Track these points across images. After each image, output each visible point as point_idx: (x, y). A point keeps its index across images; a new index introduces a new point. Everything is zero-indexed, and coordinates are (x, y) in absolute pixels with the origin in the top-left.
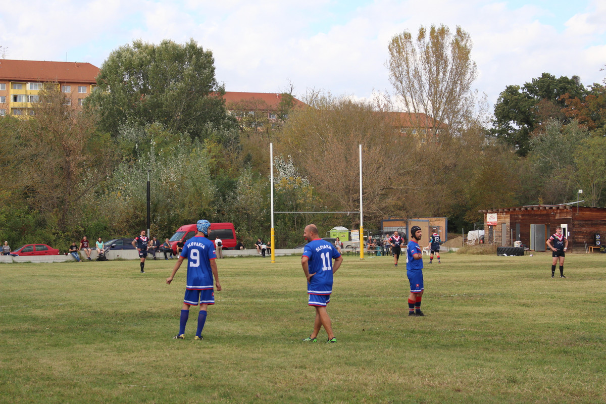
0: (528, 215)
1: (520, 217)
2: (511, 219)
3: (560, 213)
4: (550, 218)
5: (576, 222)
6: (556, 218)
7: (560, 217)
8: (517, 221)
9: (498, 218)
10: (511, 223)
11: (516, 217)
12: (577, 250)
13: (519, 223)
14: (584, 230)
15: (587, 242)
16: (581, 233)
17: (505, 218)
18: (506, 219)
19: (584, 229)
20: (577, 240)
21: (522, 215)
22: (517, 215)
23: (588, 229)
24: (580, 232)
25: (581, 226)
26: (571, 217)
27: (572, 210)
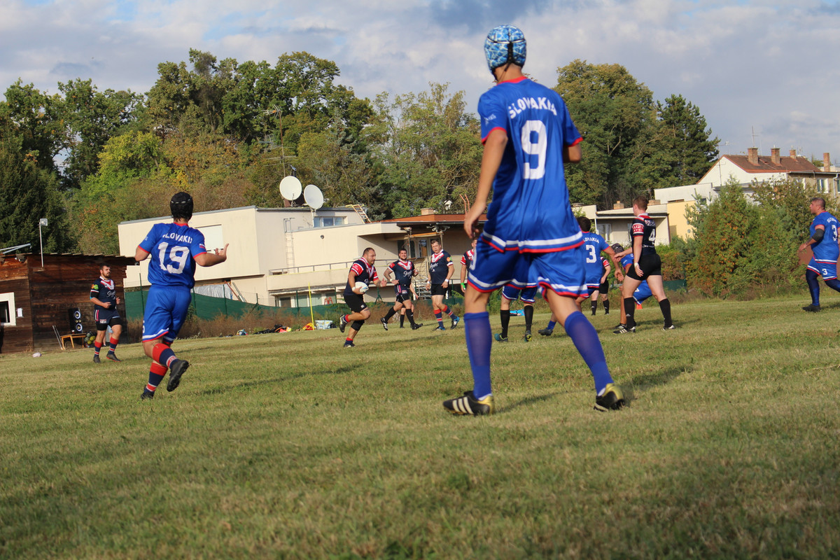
5: (36, 288)
12: (41, 346)
14: (51, 302)
15: (57, 328)
16: (45, 308)
19: (50, 300)
20: (40, 324)
23: (56, 301)
24: (44, 306)
25: (47, 294)
26: (27, 277)
27: (26, 262)
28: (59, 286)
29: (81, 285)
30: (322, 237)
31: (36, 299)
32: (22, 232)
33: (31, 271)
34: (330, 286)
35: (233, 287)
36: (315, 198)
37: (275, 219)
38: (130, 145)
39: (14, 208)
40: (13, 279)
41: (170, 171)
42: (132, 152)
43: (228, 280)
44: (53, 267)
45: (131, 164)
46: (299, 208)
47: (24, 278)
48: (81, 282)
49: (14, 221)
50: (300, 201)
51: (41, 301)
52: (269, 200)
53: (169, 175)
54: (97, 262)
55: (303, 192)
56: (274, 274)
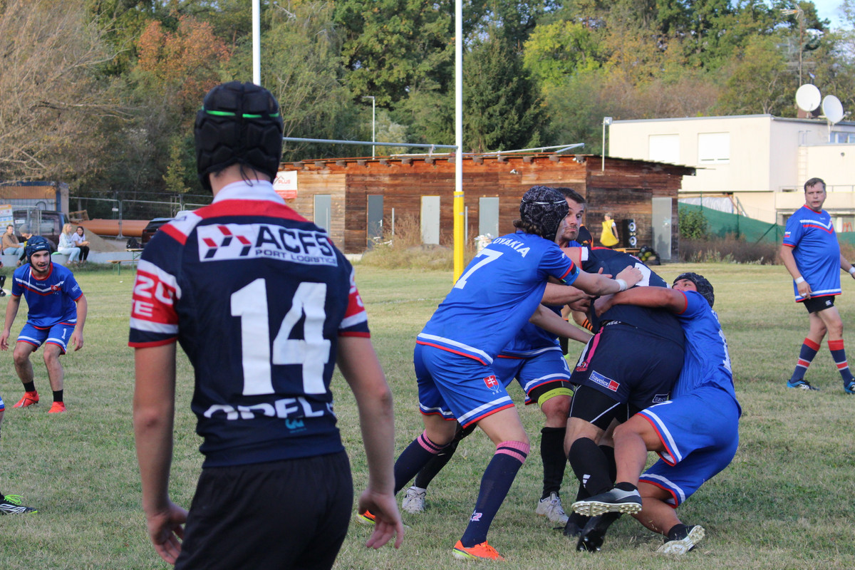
0: (416, 175)
1: (387, 180)
2: (349, 185)
3: (538, 171)
4: (501, 182)
5: (592, 193)
6: (524, 183)
7: (538, 179)
8: (374, 189)
9: (300, 182)
10: (348, 194)
11: (368, 179)
13: (383, 193)
17: (327, 182)
18: (329, 185)
21: (393, 176)
22: (371, 175)
25: (601, 202)
26: (584, 181)
27: (585, 164)
28: (615, 193)
29: (636, 194)
30: (843, 154)
31: (592, 206)
32: (506, 125)
33: (589, 174)
34: (850, 210)
35: (735, 201)
36: (834, 109)
37: (788, 129)
38: (559, 35)
39: (499, 98)
40: (567, 181)
41: (598, 65)
42: (559, 42)
43: (730, 193)
44: (612, 172)
45: (555, 54)
46: (815, 120)
47: (580, 181)
48: (637, 190)
49: (500, 112)
50: (817, 112)
51: (597, 208)
52: (783, 109)
53: (597, 69)
54: (655, 169)
55: (821, 103)
56: (785, 191)
